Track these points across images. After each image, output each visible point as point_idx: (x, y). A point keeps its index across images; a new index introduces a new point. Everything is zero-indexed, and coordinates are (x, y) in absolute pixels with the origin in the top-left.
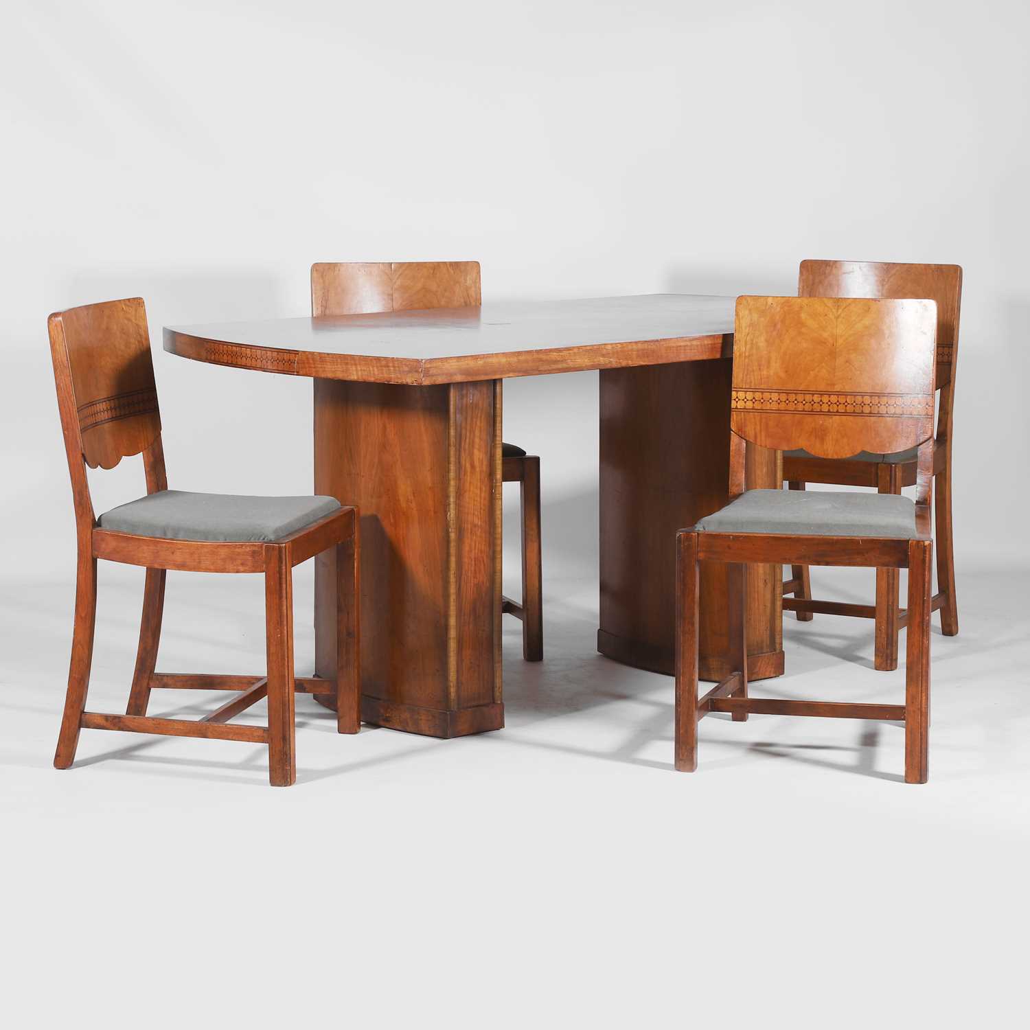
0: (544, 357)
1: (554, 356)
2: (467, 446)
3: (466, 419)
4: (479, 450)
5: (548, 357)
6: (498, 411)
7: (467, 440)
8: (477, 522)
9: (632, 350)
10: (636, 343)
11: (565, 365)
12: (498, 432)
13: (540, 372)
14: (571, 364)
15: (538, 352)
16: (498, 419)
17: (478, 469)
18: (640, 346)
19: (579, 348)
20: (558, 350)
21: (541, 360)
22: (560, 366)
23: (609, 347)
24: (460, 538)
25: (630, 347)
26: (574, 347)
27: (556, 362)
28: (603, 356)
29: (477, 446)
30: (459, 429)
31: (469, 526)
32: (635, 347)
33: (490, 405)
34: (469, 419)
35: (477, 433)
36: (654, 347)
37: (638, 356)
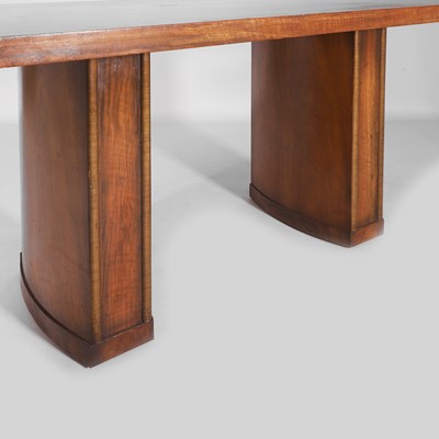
0: (176, 32)
1: (189, 30)
2: (110, 110)
3: (110, 85)
4: (125, 112)
5: (181, 33)
6: (146, 77)
7: (111, 105)
8: (122, 173)
9: (276, 25)
10: (281, 18)
11: (202, 40)
12: (146, 95)
13: (171, 48)
14: (210, 39)
15: (169, 27)
16: (146, 84)
17: (123, 129)
18: (284, 21)
19: (218, 22)
20: (194, 25)
21: (172, 35)
22: (196, 41)
23: (253, 22)
24: (103, 191)
25: (274, 22)
26: (212, 22)
27: (191, 37)
28: (246, 30)
29: (122, 109)
30: (101, 95)
31: (114, 180)
32: (279, 21)
33: (137, 73)
34: (112, 86)
35: (122, 97)
36: (298, 21)
37: (282, 30)
